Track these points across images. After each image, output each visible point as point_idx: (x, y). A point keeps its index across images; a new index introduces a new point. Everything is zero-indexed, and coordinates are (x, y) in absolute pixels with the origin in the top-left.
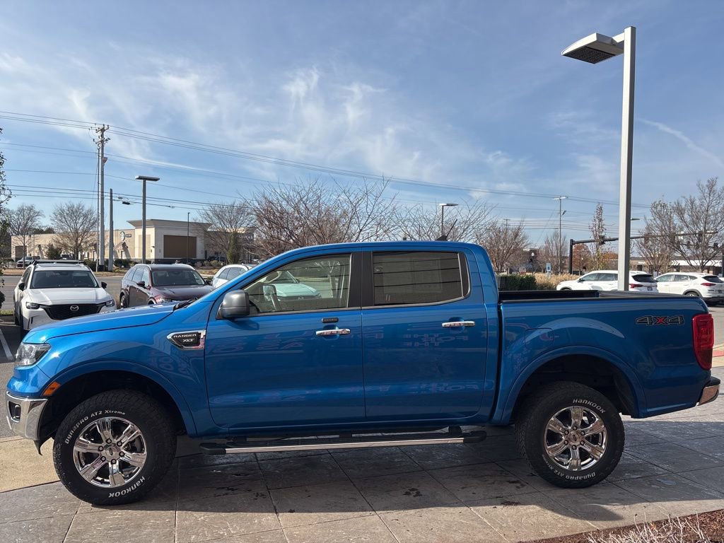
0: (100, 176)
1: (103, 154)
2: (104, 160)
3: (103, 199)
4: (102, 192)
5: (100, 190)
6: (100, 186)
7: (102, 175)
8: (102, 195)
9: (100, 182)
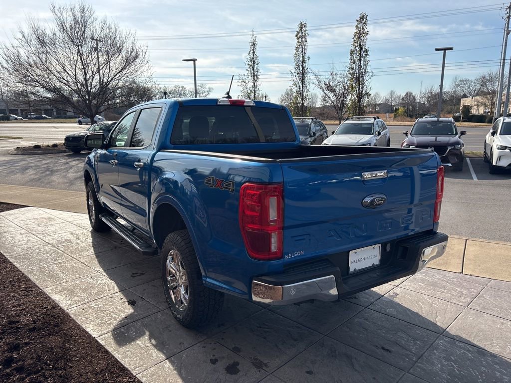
0: (504, 46)
1: (508, 28)
2: (508, 34)
3: (504, 65)
4: (504, 60)
5: (502, 59)
6: (503, 54)
7: (506, 45)
8: (504, 62)
9: (503, 52)
